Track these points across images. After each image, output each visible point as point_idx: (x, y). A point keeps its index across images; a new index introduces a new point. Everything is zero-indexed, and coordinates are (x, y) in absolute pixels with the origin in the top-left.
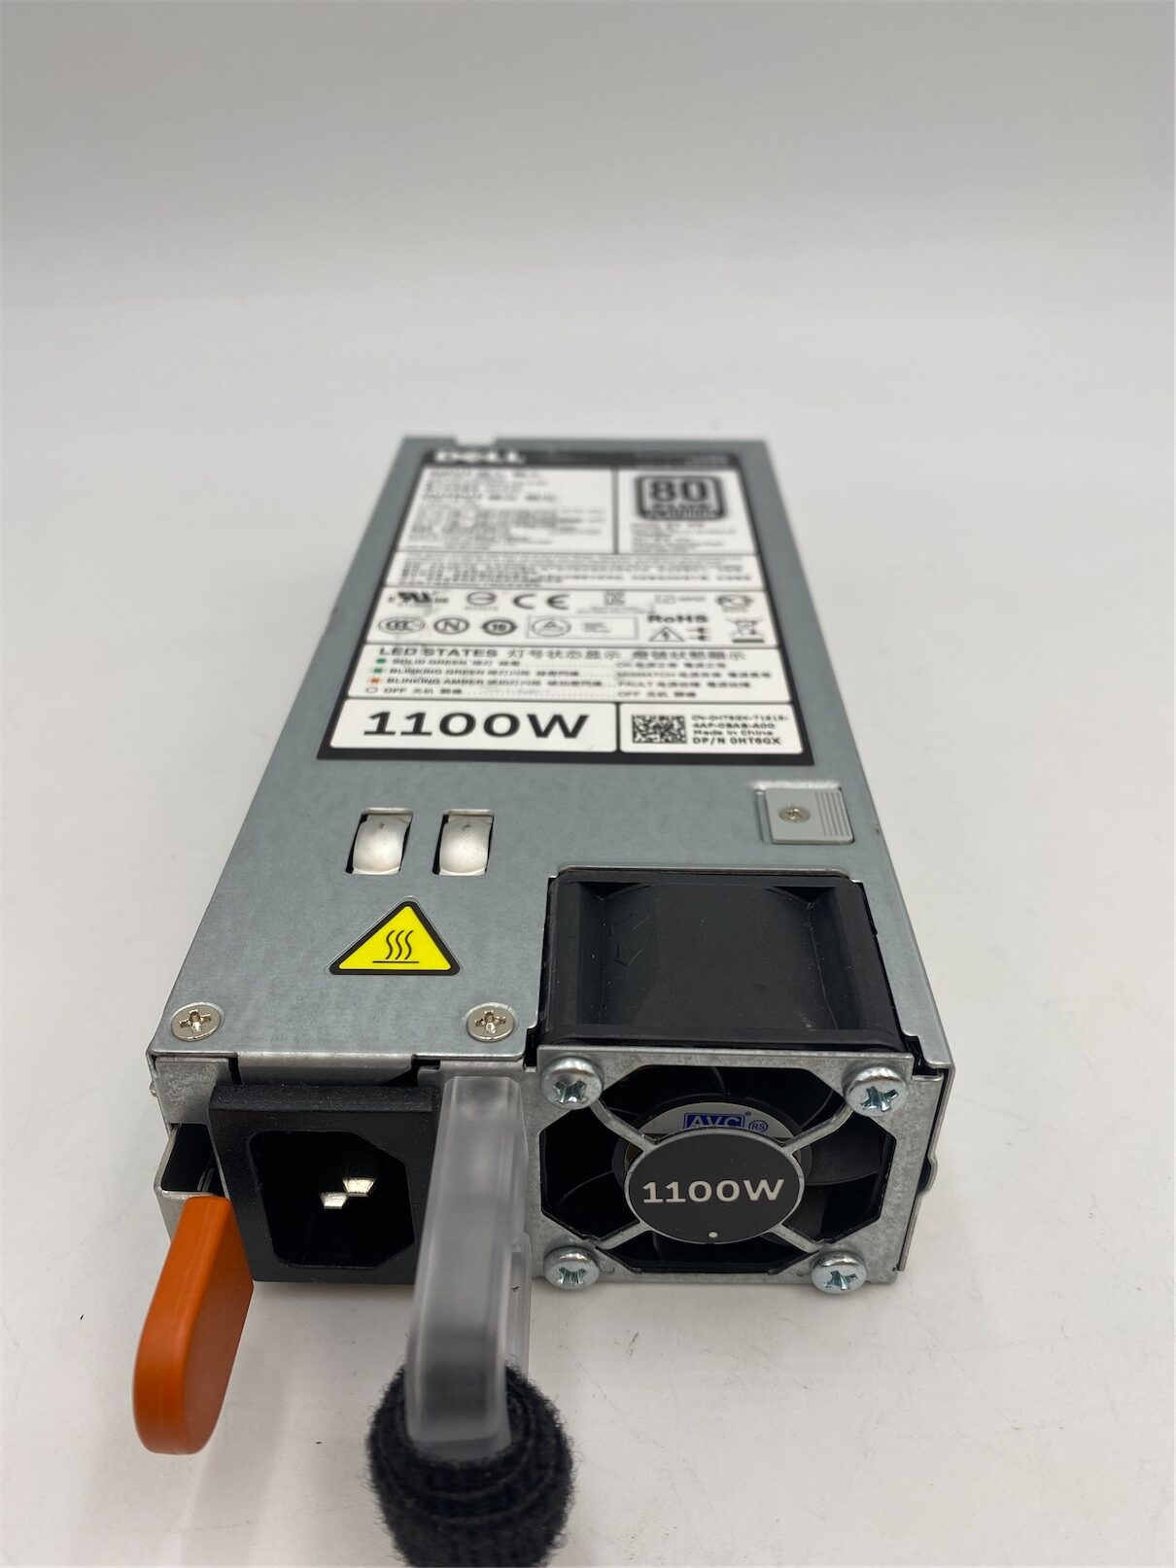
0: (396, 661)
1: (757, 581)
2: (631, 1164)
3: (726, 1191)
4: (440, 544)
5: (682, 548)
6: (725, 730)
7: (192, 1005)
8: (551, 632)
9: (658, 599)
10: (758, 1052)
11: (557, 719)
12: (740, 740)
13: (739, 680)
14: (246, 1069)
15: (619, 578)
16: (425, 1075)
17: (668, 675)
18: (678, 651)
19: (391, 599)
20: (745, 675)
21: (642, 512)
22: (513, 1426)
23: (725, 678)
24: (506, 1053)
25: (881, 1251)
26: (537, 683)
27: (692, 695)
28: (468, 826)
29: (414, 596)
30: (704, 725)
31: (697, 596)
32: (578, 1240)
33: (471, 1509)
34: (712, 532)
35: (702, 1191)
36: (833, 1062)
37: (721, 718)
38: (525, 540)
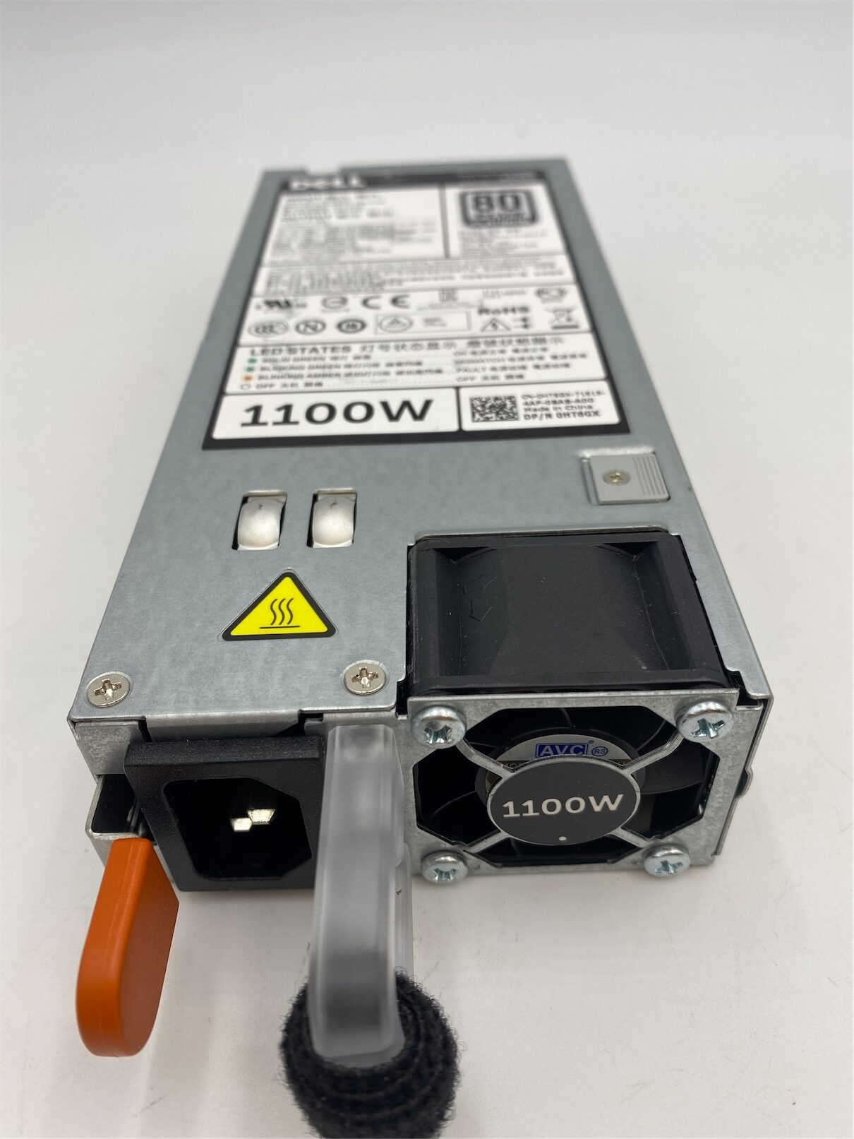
0: (265, 361)
1: (568, 274)
2: (492, 788)
3: (575, 805)
4: (297, 257)
5: (504, 249)
6: (551, 406)
7: (104, 675)
8: (397, 328)
9: (486, 295)
10: (602, 694)
11: (406, 404)
12: (565, 415)
13: (560, 361)
14: (152, 728)
15: (451, 278)
16: (310, 726)
17: (499, 360)
18: (506, 339)
19: (258, 307)
20: (565, 357)
21: (466, 220)
22: (406, 1033)
23: (548, 360)
24: (380, 704)
25: (702, 843)
26: (387, 373)
27: (521, 376)
28: (334, 504)
29: (278, 303)
30: (533, 403)
31: (518, 290)
32: (448, 846)
33: (375, 1106)
34: (527, 236)
35: (552, 807)
36: (668, 699)
37: (546, 396)
38: (369, 250)
